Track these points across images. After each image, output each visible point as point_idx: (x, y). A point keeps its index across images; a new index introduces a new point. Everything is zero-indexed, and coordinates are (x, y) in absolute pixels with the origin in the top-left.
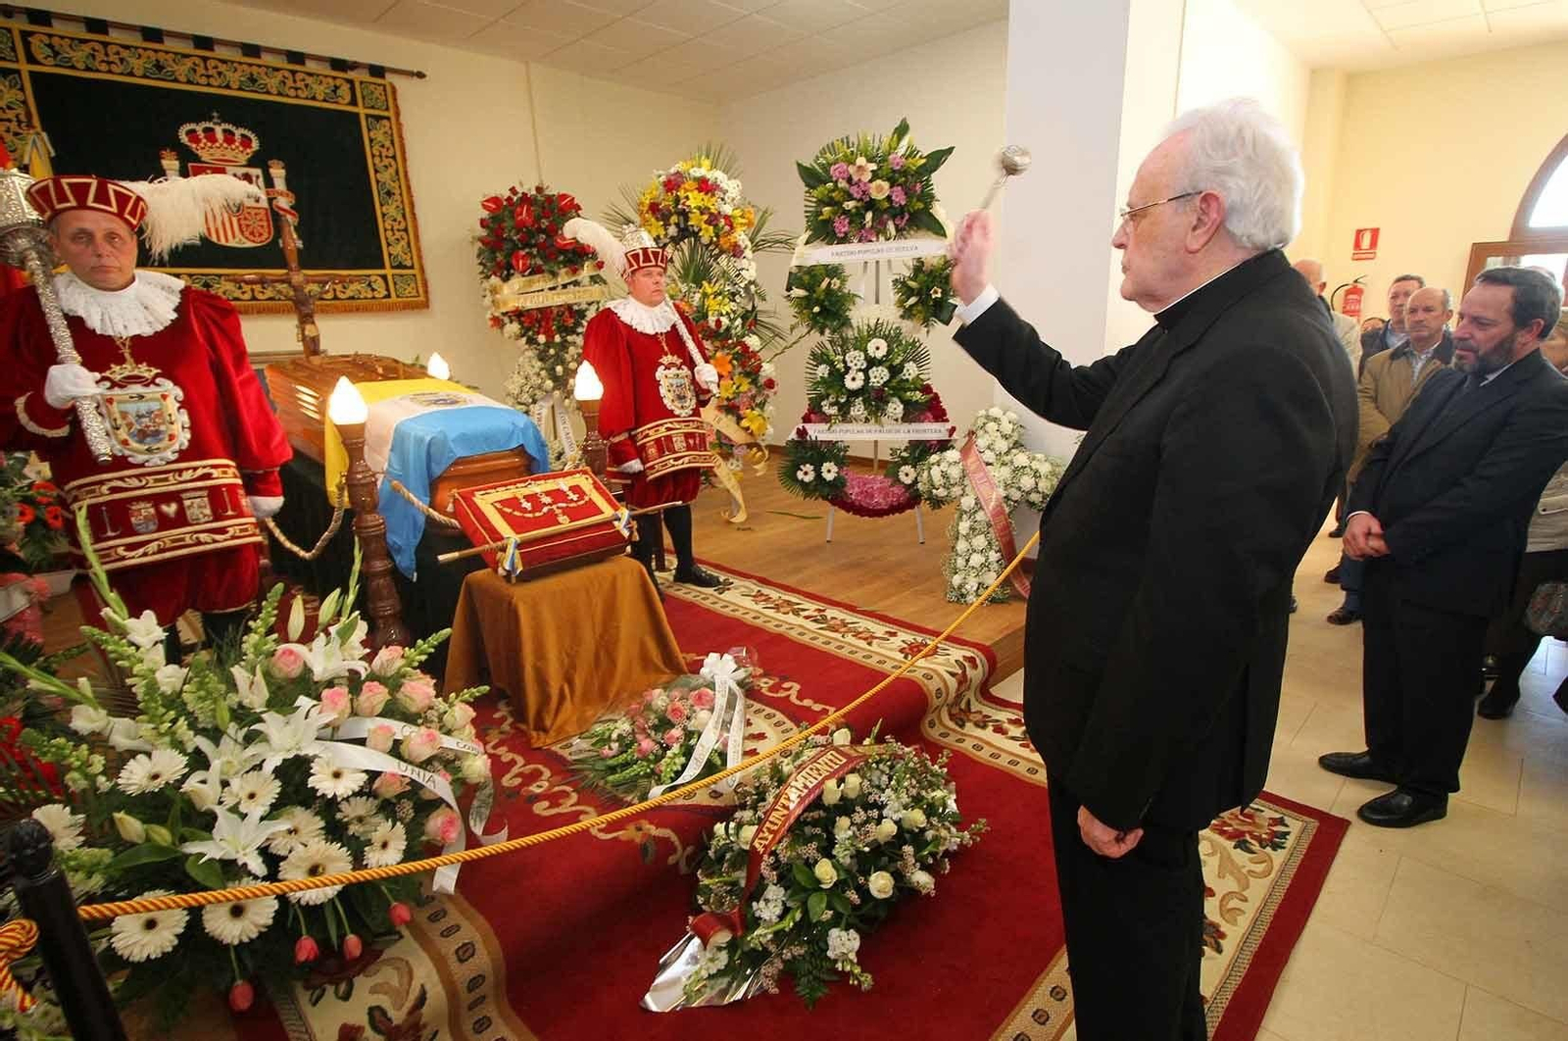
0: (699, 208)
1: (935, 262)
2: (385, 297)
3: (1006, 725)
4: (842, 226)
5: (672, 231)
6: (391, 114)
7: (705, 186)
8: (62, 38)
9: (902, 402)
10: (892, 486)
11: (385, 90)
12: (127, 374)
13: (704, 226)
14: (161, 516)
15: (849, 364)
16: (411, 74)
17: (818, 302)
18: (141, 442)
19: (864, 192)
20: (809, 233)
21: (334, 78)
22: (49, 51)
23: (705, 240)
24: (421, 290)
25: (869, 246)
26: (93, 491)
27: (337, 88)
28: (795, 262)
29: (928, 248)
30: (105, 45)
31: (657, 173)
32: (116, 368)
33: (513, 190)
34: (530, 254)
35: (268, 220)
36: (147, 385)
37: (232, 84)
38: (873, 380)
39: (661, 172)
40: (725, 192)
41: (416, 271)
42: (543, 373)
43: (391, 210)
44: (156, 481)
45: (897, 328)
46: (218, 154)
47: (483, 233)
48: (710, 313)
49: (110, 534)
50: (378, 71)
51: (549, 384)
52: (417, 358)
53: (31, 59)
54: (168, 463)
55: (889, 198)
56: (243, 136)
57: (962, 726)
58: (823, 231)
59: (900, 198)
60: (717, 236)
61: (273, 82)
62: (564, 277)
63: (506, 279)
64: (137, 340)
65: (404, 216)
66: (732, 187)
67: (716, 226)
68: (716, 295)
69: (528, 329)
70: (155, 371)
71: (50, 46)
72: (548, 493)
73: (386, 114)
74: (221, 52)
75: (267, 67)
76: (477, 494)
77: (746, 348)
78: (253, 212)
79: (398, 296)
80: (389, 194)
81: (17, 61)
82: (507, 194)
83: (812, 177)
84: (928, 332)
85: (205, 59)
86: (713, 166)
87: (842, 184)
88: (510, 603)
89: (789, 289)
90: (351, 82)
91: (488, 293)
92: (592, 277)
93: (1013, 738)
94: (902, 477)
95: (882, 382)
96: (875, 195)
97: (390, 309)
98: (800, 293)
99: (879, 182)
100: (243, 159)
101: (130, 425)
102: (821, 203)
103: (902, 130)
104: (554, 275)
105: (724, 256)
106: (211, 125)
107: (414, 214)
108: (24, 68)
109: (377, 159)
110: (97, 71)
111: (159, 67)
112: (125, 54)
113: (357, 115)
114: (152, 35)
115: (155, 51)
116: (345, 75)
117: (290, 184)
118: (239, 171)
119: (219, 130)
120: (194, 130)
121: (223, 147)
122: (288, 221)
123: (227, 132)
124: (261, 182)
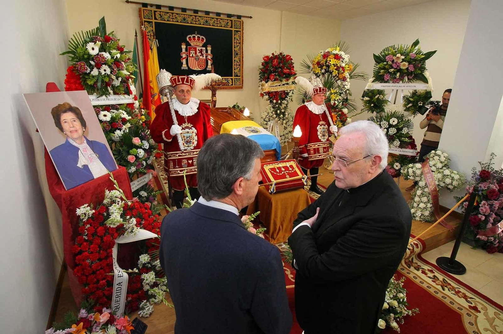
0: (334, 64)
1: (422, 92)
2: (232, 85)
3: (427, 271)
4: (387, 77)
5: (323, 71)
6: (241, 30)
7: (337, 57)
8: (163, 12)
9: (400, 141)
10: (390, 169)
11: (240, 23)
12: (186, 126)
13: (334, 70)
14: (188, 163)
15: (382, 126)
16: (248, 17)
17: (373, 103)
18: (186, 144)
19: (398, 66)
20: (374, 78)
21: (227, 20)
22: (160, 16)
23: (334, 74)
24: (241, 84)
25: (397, 84)
26: (175, 155)
27: (228, 23)
28: (366, 88)
29: (420, 87)
30: (173, 13)
31: (321, 51)
32: (184, 124)
33: (273, 54)
34: (275, 75)
35: (205, 62)
36: (189, 129)
37: (201, 23)
38: (390, 132)
39: (322, 51)
40: (344, 59)
41: (241, 77)
42: (274, 112)
43: (237, 59)
44: (189, 154)
45: (402, 114)
46: (195, 44)
47: (262, 67)
48: (332, 100)
49: (177, 167)
50: (239, 17)
51: (275, 116)
52: (237, 103)
53: (156, 19)
54: (192, 150)
55: (407, 69)
56: (202, 38)
57: (409, 267)
58: (379, 78)
59: (411, 69)
60: (338, 74)
61: (211, 22)
62: (284, 82)
63: (266, 82)
64: (189, 117)
65: (240, 61)
66: (346, 57)
67: (339, 71)
68: (335, 93)
69: (271, 98)
70: (192, 125)
71: (160, 15)
72: (284, 167)
73: (240, 30)
74: (200, 14)
75: (211, 18)
76: (265, 165)
77: (343, 113)
78: (201, 60)
79: (235, 85)
80: (237, 54)
81: (152, 19)
82: (271, 55)
83: (378, 59)
84: (414, 117)
85: (196, 16)
86: (340, 50)
87: (390, 63)
88: (270, 200)
89: (363, 97)
90: (231, 21)
91: (261, 86)
92: (292, 82)
93: (429, 277)
94: (395, 166)
95: (393, 133)
96: (402, 67)
97: (232, 88)
98: (366, 98)
99: (404, 63)
100: (201, 45)
101: (185, 140)
102: (380, 68)
103: (416, 43)
104: (281, 81)
105: (339, 80)
106: (194, 35)
107: (243, 60)
108: (154, 21)
109: (235, 44)
110: (170, 21)
111: (184, 19)
112: (177, 16)
113: (232, 31)
114: (184, 10)
115: (184, 15)
116: (230, 19)
117: (212, 52)
118: (200, 48)
119: (196, 36)
120: (190, 37)
121: (197, 41)
122: (210, 62)
123: (198, 37)
124: (205, 51)
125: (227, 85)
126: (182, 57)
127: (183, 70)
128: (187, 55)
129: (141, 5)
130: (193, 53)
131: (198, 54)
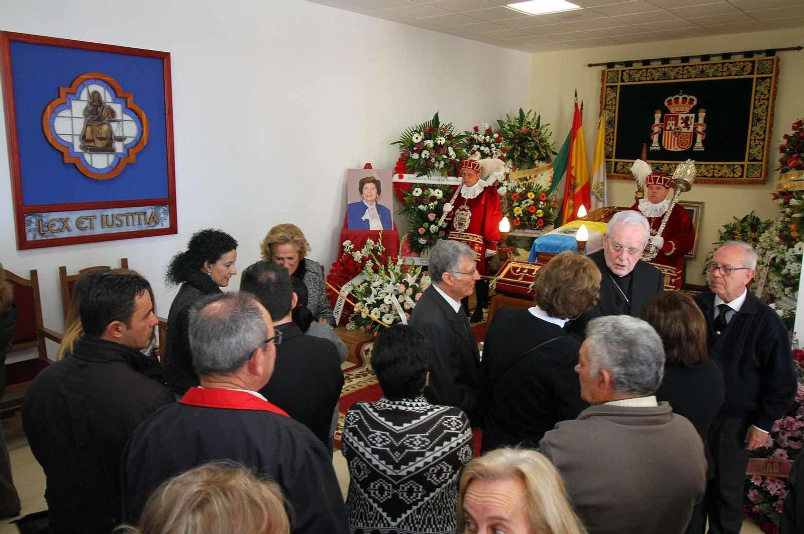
2: (741, 177)
6: (773, 75)
8: (634, 70)
11: (773, 62)
12: (463, 208)
16: (793, 49)
18: (458, 225)
21: (745, 62)
22: (628, 77)
24: (763, 175)
27: (744, 67)
30: (647, 69)
32: (461, 206)
34: (800, 158)
35: (690, 138)
37: (692, 76)
41: (763, 163)
43: (757, 129)
44: (458, 236)
46: (677, 109)
50: (771, 52)
53: (622, 81)
61: (711, 71)
63: (784, 172)
64: (469, 200)
70: (469, 208)
71: (629, 74)
73: (770, 75)
74: (693, 62)
75: (711, 64)
79: (747, 177)
80: (759, 120)
85: (684, 67)
90: (753, 62)
97: (740, 183)
100: (687, 110)
101: (458, 221)
106: (678, 96)
107: (771, 132)
108: (619, 84)
109: (757, 102)
110: (642, 81)
111: (664, 74)
112: (653, 72)
113: (752, 79)
114: (666, 61)
115: (665, 68)
116: (751, 59)
117: (706, 120)
118: (684, 116)
119: (681, 98)
120: (670, 100)
121: (681, 106)
122: (699, 138)
123: (685, 99)
124: (693, 120)
125: (731, 176)
126: (653, 131)
127: (653, 151)
128: (662, 128)
129: (606, 67)
130: (673, 124)
131: (681, 125)
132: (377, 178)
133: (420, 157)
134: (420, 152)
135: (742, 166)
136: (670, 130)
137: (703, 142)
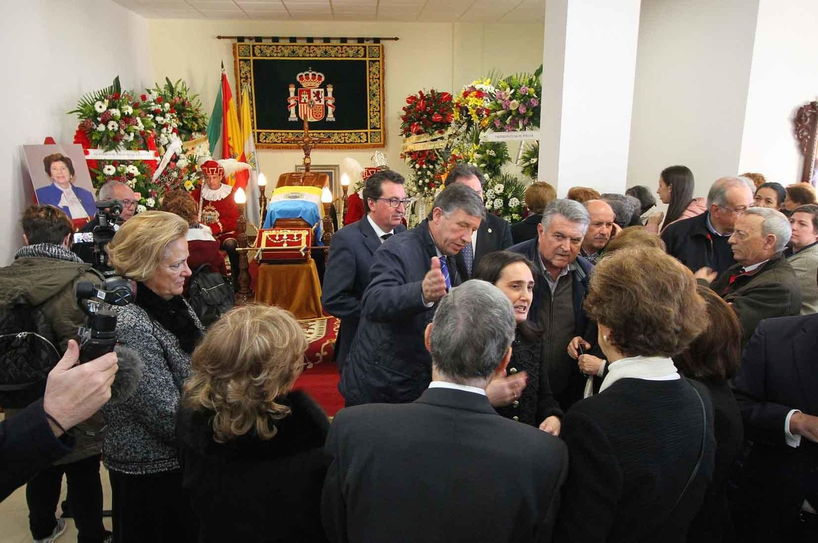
0: (474, 106)
1: (537, 144)
2: (367, 142)
4: (497, 123)
6: (380, 59)
8: (264, 45)
11: (379, 48)
16: (392, 39)
19: (507, 106)
21: (358, 46)
22: (259, 51)
24: (382, 140)
25: (513, 133)
27: (358, 50)
29: (532, 137)
30: (277, 46)
33: (420, 92)
34: (420, 125)
35: (323, 110)
37: (317, 55)
41: (381, 130)
42: (414, 183)
43: (374, 103)
46: (308, 84)
50: (377, 40)
53: (254, 55)
55: (518, 109)
56: (319, 76)
59: (523, 109)
61: (333, 52)
62: (437, 135)
65: (379, 105)
71: (260, 49)
73: (378, 59)
74: (317, 43)
75: (332, 46)
76: (265, 231)
78: (318, 107)
79: (371, 142)
80: (374, 95)
81: (250, 56)
85: (310, 46)
87: (499, 102)
90: (365, 47)
91: (401, 142)
96: (512, 108)
97: (366, 147)
99: (515, 101)
100: (317, 85)
104: (430, 134)
106: (308, 73)
107: (384, 103)
108: (252, 58)
109: (371, 80)
110: (273, 56)
111: (293, 52)
112: (283, 49)
113: (365, 61)
114: (293, 40)
115: (293, 46)
116: (363, 45)
117: (334, 94)
118: (316, 90)
119: (310, 75)
120: (302, 76)
121: (311, 81)
122: (330, 110)
123: (313, 75)
124: (323, 94)
125: (359, 141)
126: (290, 104)
127: (291, 121)
128: (297, 101)
129: (236, 40)
130: (306, 98)
131: (314, 99)
132: (65, 155)
133: (107, 129)
134: (106, 123)
135: (366, 133)
136: (305, 102)
137: (334, 113)
